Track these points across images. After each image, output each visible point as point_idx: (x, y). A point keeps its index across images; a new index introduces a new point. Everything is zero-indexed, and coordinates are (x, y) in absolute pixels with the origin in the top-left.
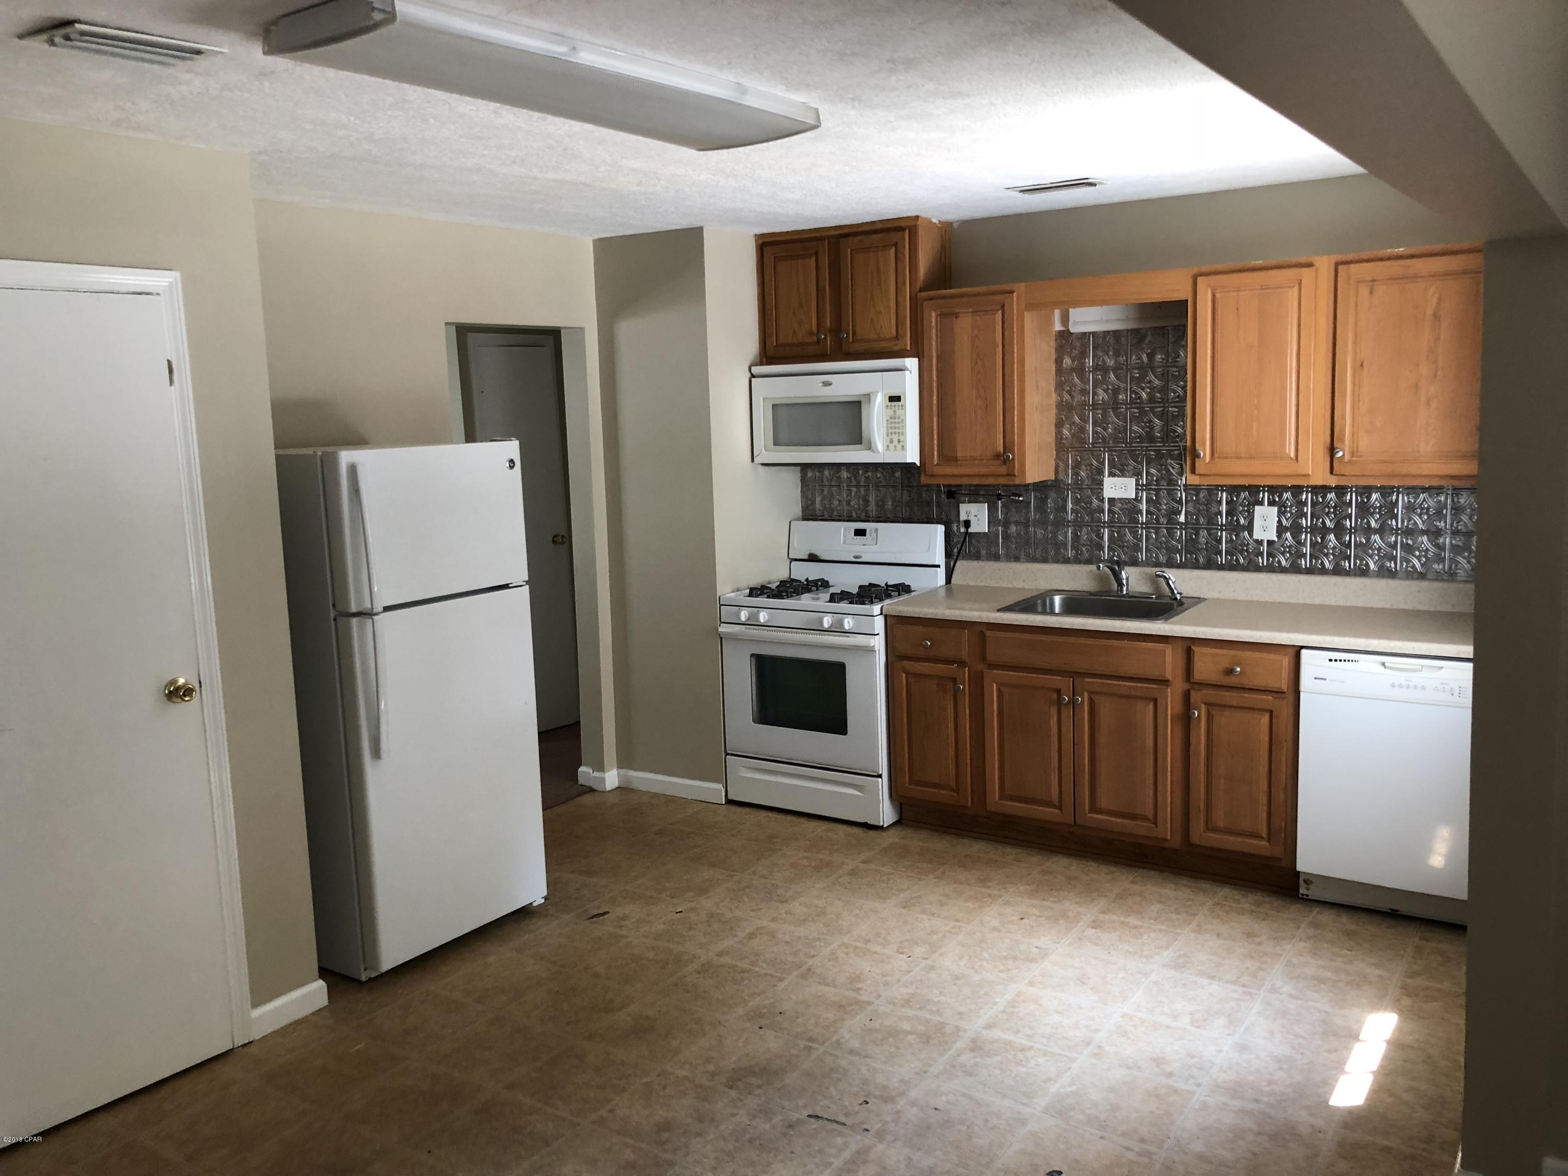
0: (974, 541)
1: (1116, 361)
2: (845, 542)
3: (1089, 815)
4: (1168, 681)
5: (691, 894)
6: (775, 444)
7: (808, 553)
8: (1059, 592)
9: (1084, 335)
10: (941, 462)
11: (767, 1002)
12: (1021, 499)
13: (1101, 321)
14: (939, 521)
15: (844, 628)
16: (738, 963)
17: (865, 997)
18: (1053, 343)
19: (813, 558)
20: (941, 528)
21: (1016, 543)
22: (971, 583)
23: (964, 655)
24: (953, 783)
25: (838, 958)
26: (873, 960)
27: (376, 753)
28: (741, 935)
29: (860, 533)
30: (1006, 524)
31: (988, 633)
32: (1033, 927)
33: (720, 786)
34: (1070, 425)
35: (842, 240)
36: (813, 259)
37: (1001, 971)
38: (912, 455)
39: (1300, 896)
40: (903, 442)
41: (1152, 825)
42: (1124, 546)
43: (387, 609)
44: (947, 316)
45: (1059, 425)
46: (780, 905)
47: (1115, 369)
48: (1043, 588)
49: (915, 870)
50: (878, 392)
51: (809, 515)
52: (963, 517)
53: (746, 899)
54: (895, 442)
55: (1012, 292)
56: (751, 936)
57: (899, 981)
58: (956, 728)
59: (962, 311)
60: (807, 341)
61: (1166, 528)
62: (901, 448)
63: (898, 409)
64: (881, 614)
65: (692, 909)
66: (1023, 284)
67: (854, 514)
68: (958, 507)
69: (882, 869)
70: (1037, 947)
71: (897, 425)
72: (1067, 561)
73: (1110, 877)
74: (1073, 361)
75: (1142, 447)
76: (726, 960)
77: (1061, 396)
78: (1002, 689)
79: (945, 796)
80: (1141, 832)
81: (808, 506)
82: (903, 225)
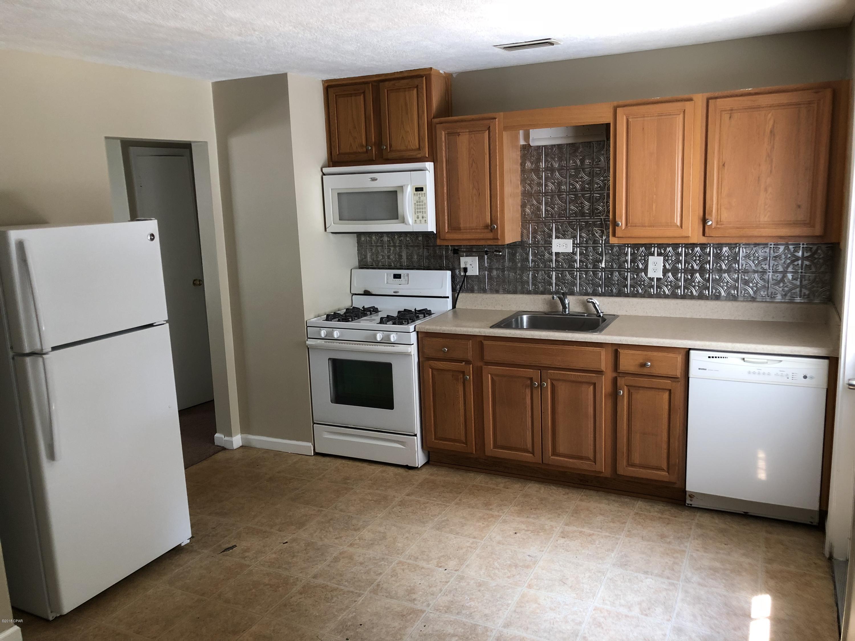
0: (470, 281)
1: (559, 164)
2: (387, 283)
3: (552, 457)
4: (602, 371)
5: (293, 527)
6: (340, 220)
7: (364, 290)
8: (525, 312)
9: (539, 147)
10: (450, 231)
11: (351, 616)
12: (500, 254)
13: (551, 138)
14: (447, 268)
15: (390, 341)
16: (329, 583)
17: (419, 607)
18: (519, 153)
19: (367, 293)
20: (449, 273)
21: (497, 281)
22: (469, 307)
23: (470, 356)
24: (463, 439)
25: (397, 574)
26: (422, 575)
27: (52, 456)
28: (329, 559)
29: (397, 276)
30: (490, 270)
31: (485, 342)
32: (524, 539)
33: (310, 444)
34: (530, 206)
35: (381, 84)
36: (362, 97)
37: (509, 577)
38: (431, 227)
39: (687, 505)
40: (425, 218)
41: (593, 463)
42: (565, 283)
43: (54, 349)
44: (452, 134)
45: (523, 206)
46: (355, 533)
47: (559, 170)
48: (514, 310)
49: (442, 499)
50: (408, 185)
51: (363, 265)
52: (462, 266)
53: (331, 529)
54: (420, 218)
55: (495, 118)
56: (336, 560)
57: (441, 590)
58: (465, 403)
59: (462, 131)
60: (360, 151)
61: (592, 271)
62: (424, 221)
63: (422, 196)
64: (415, 331)
65: (294, 540)
66: (502, 114)
67: (392, 264)
68: (460, 259)
69: (420, 499)
70: (529, 556)
71: (421, 207)
72: (529, 293)
73: (566, 497)
74: (532, 164)
75: (577, 219)
76: (320, 581)
77: (524, 187)
78: (495, 378)
79: (458, 447)
80: (585, 467)
81: (362, 260)
82: (422, 73)
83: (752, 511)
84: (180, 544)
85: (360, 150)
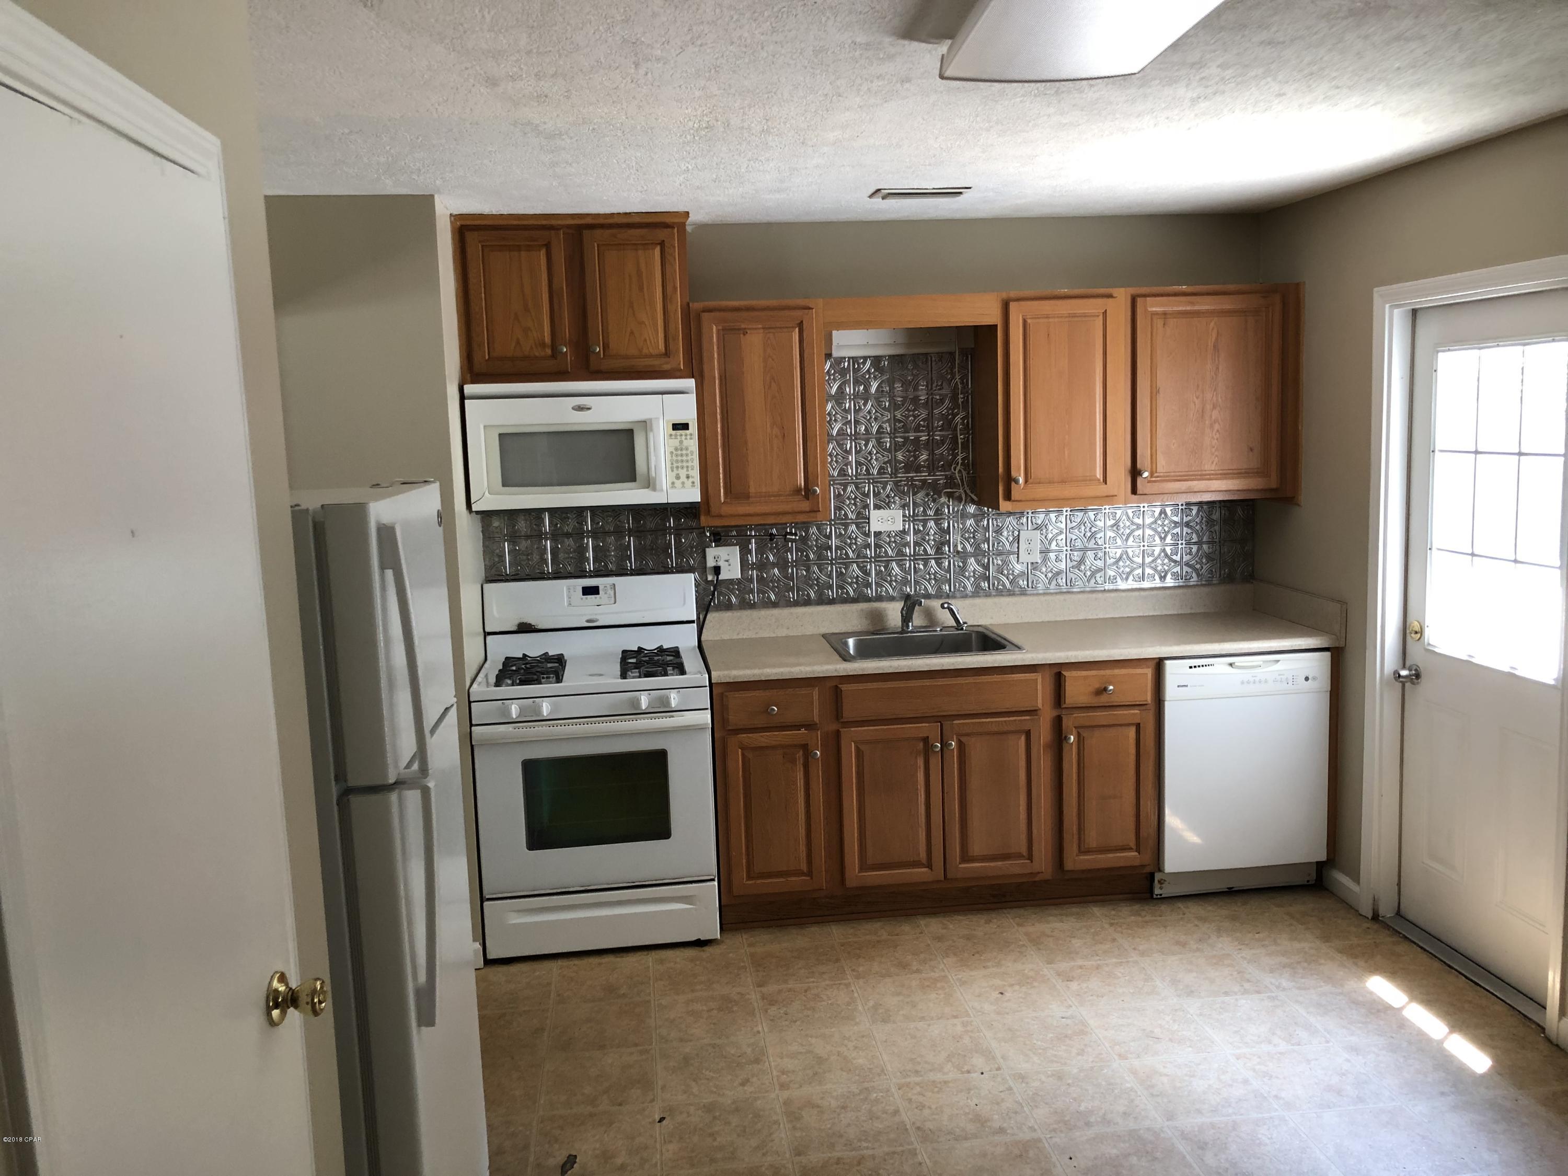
0: (725, 589)
2: (570, 605)
3: (960, 866)
4: (1037, 710)
5: (636, 1090)
6: (504, 485)
7: (517, 622)
9: (846, 359)
10: (730, 500)
13: (867, 345)
14: (684, 569)
16: (837, 1154)
17: (1022, 1136)
19: (525, 628)
20: (689, 580)
21: (775, 586)
23: (815, 715)
24: (804, 867)
25: (922, 1103)
26: (958, 1091)
28: (779, 1118)
29: (590, 591)
30: (762, 566)
31: (844, 687)
32: (1024, 998)
35: (586, 233)
36: (543, 252)
37: (1080, 1054)
38: (692, 493)
39: (1155, 896)
40: (693, 478)
41: (1026, 861)
42: (892, 580)
44: (730, 331)
46: (760, 1066)
47: (879, 397)
49: (825, 977)
50: (657, 418)
51: (496, 575)
52: (711, 563)
53: (710, 1073)
54: (683, 478)
55: (812, 308)
56: (793, 1116)
58: (807, 802)
59: (750, 326)
61: (934, 558)
62: (690, 484)
63: (686, 439)
64: (710, 682)
65: (670, 1111)
66: (821, 300)
68: (704, 552)
69: (789, 986)
70: (1063, 1018)
71: (682, 458)
72: (831, 602)
75: (907, 477)
76: (817, 1155)
78: (862, 747)
79: (796, 883)
81: (494, 565)
82: (669, 220)
83: (1238, 884)
85: (538, 353)
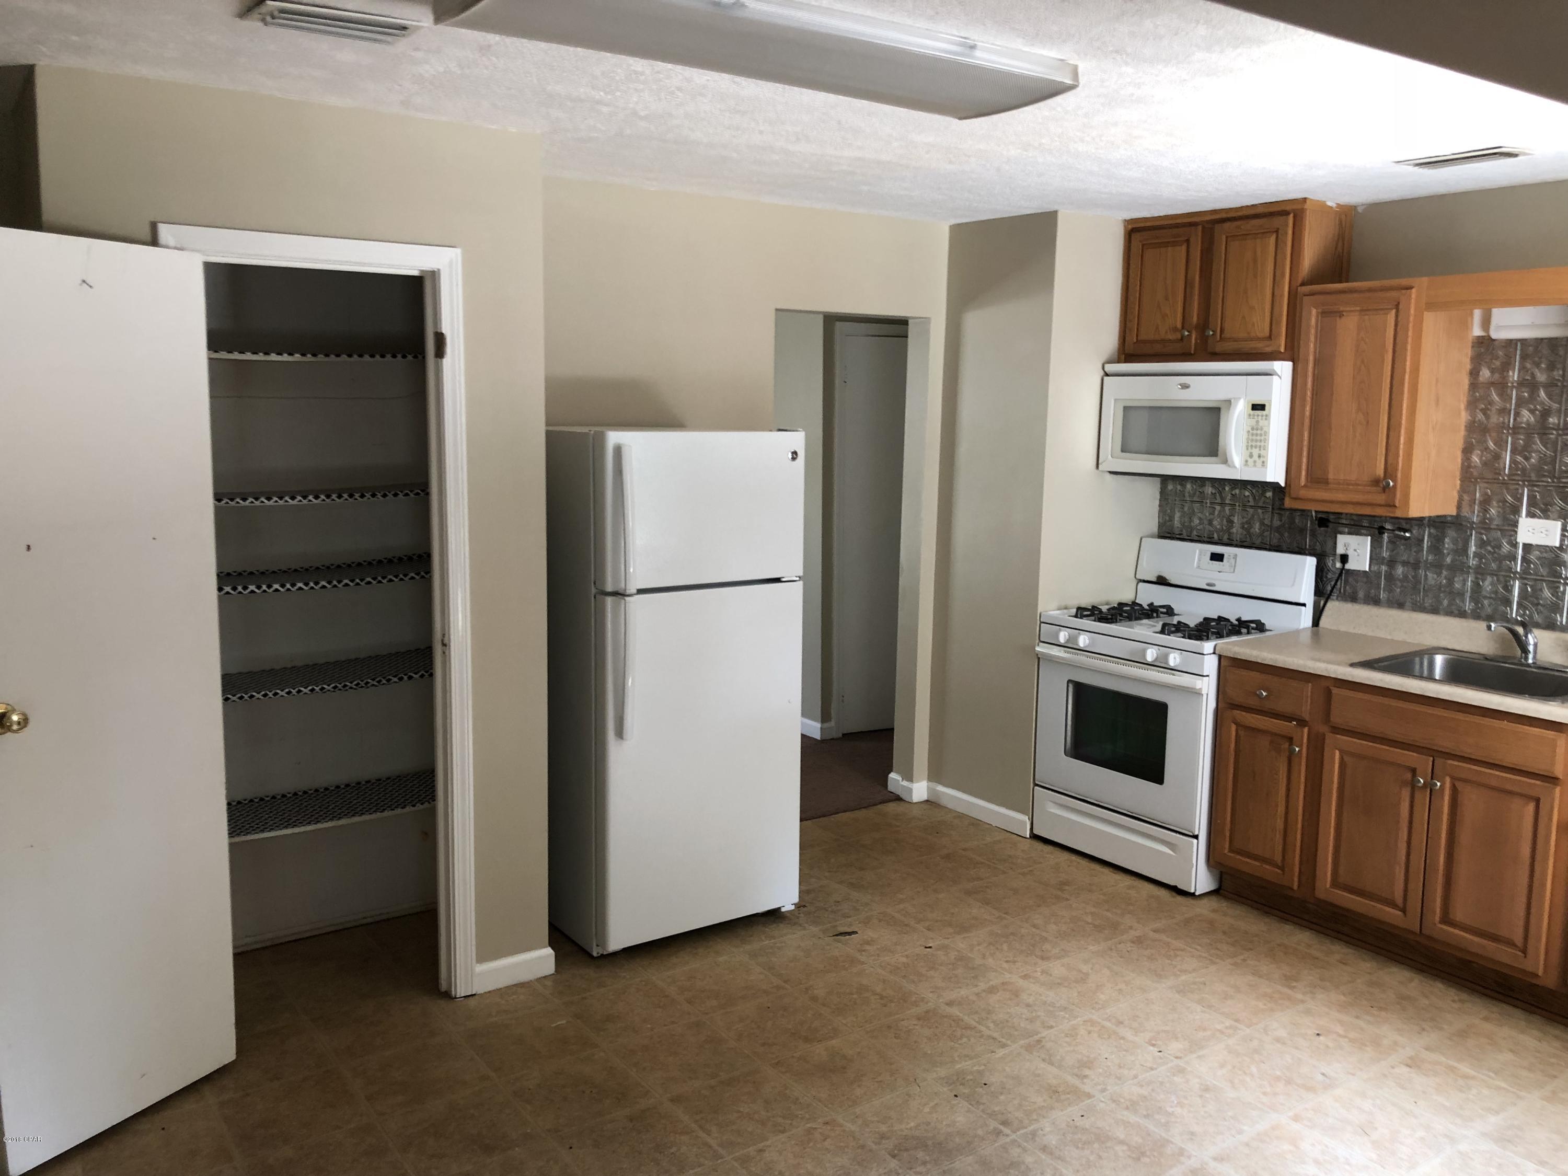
0: (1350, 580)
1: (1549, 376)
2: (1198, 567)
3: (1440, 926)
4: (1557, 779)
5: (951, 930)
6: (1122, 451)
7: (1156, 575)
8: (1443, 650)
9: (1511, 343)
10: (1309, 484)
11: (975, 1068)
12: (1407, 535)
13: (1533, 326)
14: (1312, 552)
15: (1169, 664)
16: (966, 1018)
17: (1087, 1088)
18: (1469, 352)
19: (1161, 581)
20: (1310, 563)
21: (1402, 586)
22: (1343, 629)
23: (1305, 711)
24: (1278, 858)
25: (1077, 1034)
26: (1116, 1047)
27: (620, 734)
28: (982, 986)
29: (1217, 557)
30: (1391, 563)
31: (1335, 691)
32: (1327, 1047)
33: (1025, 819)
34: (1482, 451)
35: (1219, 226)
36: (1184, 247)
37: (1265, 1094)
38: (1275, 473)
40: (1264, 457)
41: (1520, 953)
42: (1538, 604)
43: (640, 591)
44: (1330, 314)
45: (1467, 450)
46: (1040, 961)
47: (1550, 386)
48: (1428, 644)
49: (1213, 951)
50: (1240, 398)
51: (1166, 533)
52: (1340, 550)
53: (1005, 947)
54: (1255, 457)
55: (1411, 288)
56: (992, 990)
57: (1135, 1077)
58: (1288, 796)
59: (1348, 309)
60: (1171, 338)
62: (1261, 464)
63: (1262, 419)
64: (1214, 653)
65: (944, 947)
66: (1425, 280)
67: (1216, 536)
68: (1336, 537)
69: (1174, 942)
70: (1323, 1074)
71: (1258, 438)
72: (1462, 614)
73: (1456, 1006)
74: (1493, 371)
76: (955, 1011)
77: (1473, 415)
78: (1346, 758)
79: (1269, 872)
80: (1505, 959)
81: (1165, 522)
82: (1288, 208)
84: (780, 908)
85: (1171, 336)
